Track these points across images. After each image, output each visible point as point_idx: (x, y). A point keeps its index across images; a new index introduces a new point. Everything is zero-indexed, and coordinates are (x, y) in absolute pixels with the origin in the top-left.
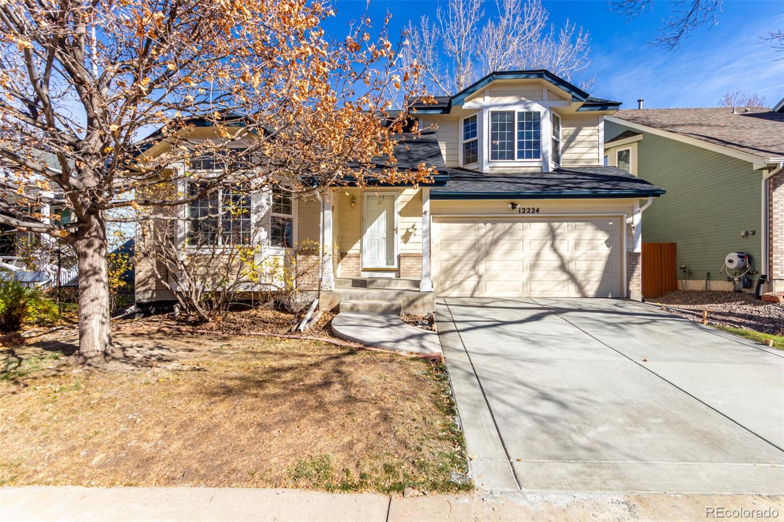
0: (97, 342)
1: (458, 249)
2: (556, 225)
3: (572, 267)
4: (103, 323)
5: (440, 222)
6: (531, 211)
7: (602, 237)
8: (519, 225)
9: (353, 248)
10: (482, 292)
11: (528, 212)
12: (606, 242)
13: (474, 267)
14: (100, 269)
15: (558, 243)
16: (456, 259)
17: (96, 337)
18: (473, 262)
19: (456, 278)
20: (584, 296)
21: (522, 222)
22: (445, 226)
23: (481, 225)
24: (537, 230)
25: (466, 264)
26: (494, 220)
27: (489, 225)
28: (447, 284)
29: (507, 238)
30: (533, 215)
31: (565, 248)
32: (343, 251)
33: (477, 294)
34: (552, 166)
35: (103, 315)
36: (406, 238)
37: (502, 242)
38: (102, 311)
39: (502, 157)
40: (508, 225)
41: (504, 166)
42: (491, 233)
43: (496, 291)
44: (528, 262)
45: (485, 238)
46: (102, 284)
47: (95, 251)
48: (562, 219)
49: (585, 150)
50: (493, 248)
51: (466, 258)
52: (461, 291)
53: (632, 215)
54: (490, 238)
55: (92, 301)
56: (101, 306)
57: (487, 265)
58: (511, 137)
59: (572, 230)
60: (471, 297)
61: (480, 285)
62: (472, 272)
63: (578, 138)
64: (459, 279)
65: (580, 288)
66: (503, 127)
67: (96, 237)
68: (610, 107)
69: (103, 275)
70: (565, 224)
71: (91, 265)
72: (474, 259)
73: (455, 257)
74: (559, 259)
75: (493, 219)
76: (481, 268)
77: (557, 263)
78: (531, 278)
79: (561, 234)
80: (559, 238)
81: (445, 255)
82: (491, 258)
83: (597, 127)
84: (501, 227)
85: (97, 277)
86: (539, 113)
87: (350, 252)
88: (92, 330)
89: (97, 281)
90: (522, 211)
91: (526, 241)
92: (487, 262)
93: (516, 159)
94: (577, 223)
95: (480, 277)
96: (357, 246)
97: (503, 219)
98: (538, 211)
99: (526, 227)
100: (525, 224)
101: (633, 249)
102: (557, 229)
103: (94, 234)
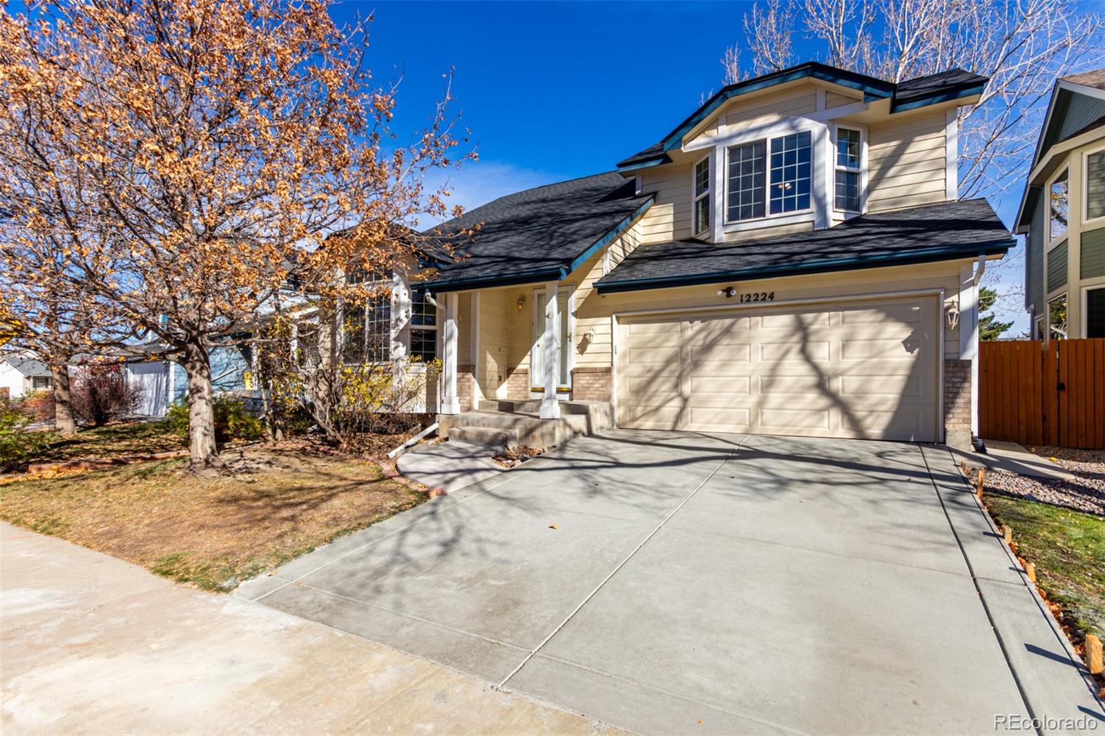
0: (200, 451)
1: (655, 359)
2: (809, 317)
3: (836, 385)
4: (205, 435)
5: (628, 323)
6: (760, 298)
7: (897, 332)
8: (745, 321)
9: (522, 362)
10: (686, 424)
11: (756, 300)
12: (905, 342)
13: (676, 386)
14: (202, 388)
15: (812, 347)
16: (650, 375)
17: (199, 446)
18: (674, 379)
19: (650, 403)
20: (862, 436)
21: (749, 316)
22: (635, 327)
23: (687, 323)
24: (774, 326)
25: (664, 382)
26: (706, 316)
27: (698, 325)
28: (639, 411)
29: (725, 341)
30: (766, 305)
31: (823, 354)
32: (510, 366)
33: (680, 427)
34: (836, 217)
35: (205, 428)
36: (582, 348)
37: (718, 349)
38: (204, 424)
39: (746, 214)
40: (728, 322)
41: (751, 228)
42: (702, 335)
43: (707, 423)
44: (758, 378)
45: (692, 343)
46: (204, 401)
47: (197, 372)
48: (819, 308)
49: (922, 177)
50: (704, 358)
51: (665, 374)
52: (658, 421)
53: (958, 291)
54: (699, 342)
55: (196, 415)
56: (203, 420)
57: (694, 383)
58: (761, 180)
59: (837, 324)
60: (673, 431)
61: (685, 412)
62: (674, 394)
63: (906, 158)
64: (656, 402)
65: (855, 424)
66: (747, 168)
67: (197, 360)
68: (964, 92)
69: (205, 393)
70: (826, 315)
71: (195, 385)
72: (677, 374)
73: (649, 371)
74: (813, 373)
75: (703, 315)
76: (687, 388)
77: (811, 380)
78: (761, 404)
79: (817, 332)
80: (813, 338)
81: (636, 369)
82: (701, 373)
83: (943, 133)
84: (718, 325)
85: (199, 394)
86: (809, 133)
87: (520, 367)
88: (197, 441)
89: (200, 398)
90: (745, 299)
91: (757, 344)
92: (694, 379)
93: (768, 215)
94: (847, 313)
95: (685, 400)
96: (526, 359)
97: (719, 314)
98: (772, 297)
99: (757, 323)
100: (754, 319)
101: (959, 354)
102: (811, 324)
103: (196, 358)
